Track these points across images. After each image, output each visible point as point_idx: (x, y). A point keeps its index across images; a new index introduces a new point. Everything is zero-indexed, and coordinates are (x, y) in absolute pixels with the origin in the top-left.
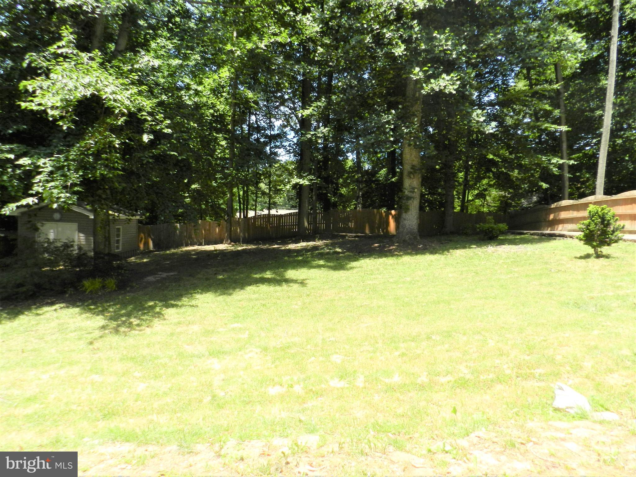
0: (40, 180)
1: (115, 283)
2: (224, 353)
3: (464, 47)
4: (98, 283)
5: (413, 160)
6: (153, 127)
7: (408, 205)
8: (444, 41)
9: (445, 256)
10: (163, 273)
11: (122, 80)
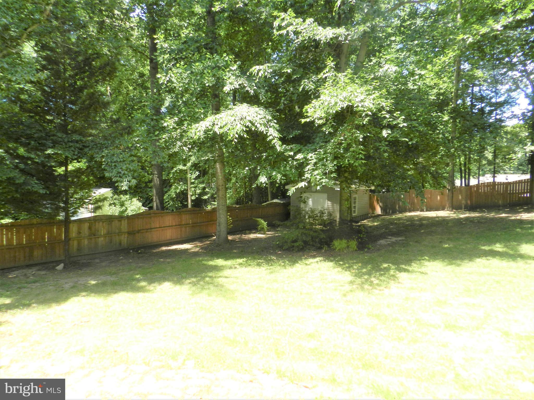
1: (356, 245)
4: (343, 243)
6: (390, 123)
10: (392, 238)
11: (366, 87)
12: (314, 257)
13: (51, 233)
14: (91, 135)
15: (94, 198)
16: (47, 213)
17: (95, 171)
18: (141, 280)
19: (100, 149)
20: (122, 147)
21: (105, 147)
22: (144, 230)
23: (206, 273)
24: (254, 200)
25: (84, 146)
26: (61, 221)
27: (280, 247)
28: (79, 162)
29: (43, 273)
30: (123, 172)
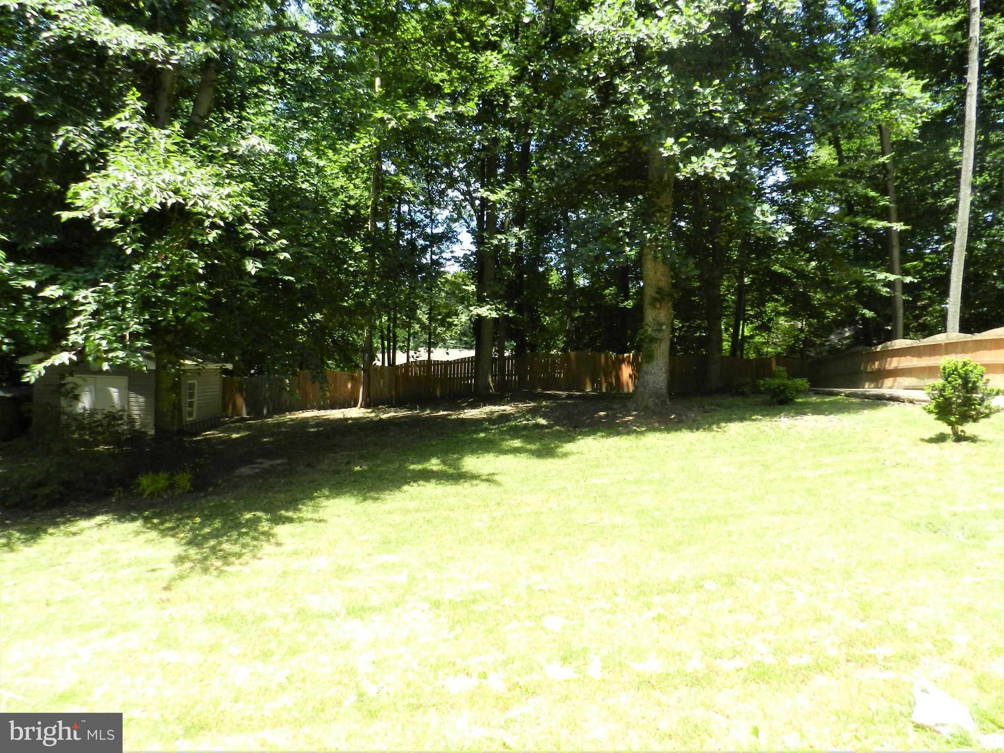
0: (79, 323)
1: (190, 480)
2: (373, 610)
3: (741, 106)
4: (162, 480)
5: (660, 280)
6: (260, 247)
7: (652, 351)
8: (710, 98)
9: (713, 433)
10: (264, 461)
11: (212, 169)
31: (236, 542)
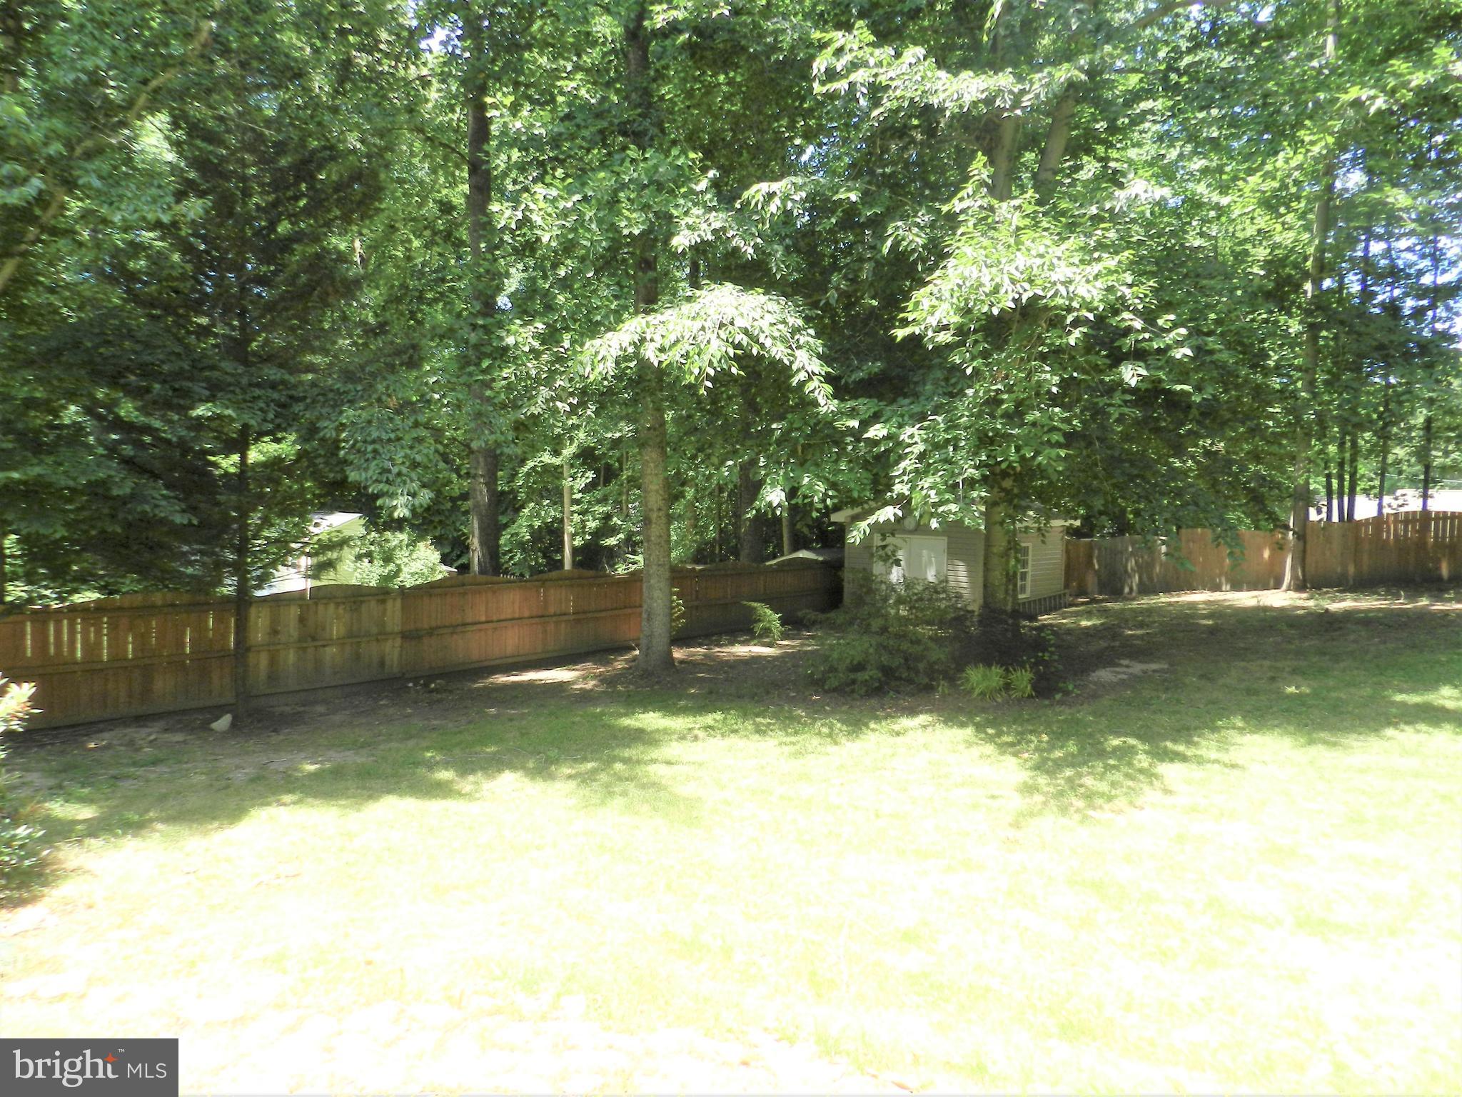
0: (904, 470)
1: (1030, 681)
4: (994, 676)
6: (1145, 345)
10: (1132, 663)
11: (1074, 242)
12: (912, 712)
13: (200, 629)
14: (311, 368)
15: (316, 538)
16: (192, 576)
17: (321, 466)
18: (437, 763)
19: (334, 407)
20: (393, 402)
21: (349, 401)
22: (445, 627)
23: (613, 749)
24: (744, 553)
25: (291, 397)
26: (227, 599)
27: (817, 683)
28: (278, 441)
29: (179, 737)
30: (395, 470)
31: (1102, 777)
